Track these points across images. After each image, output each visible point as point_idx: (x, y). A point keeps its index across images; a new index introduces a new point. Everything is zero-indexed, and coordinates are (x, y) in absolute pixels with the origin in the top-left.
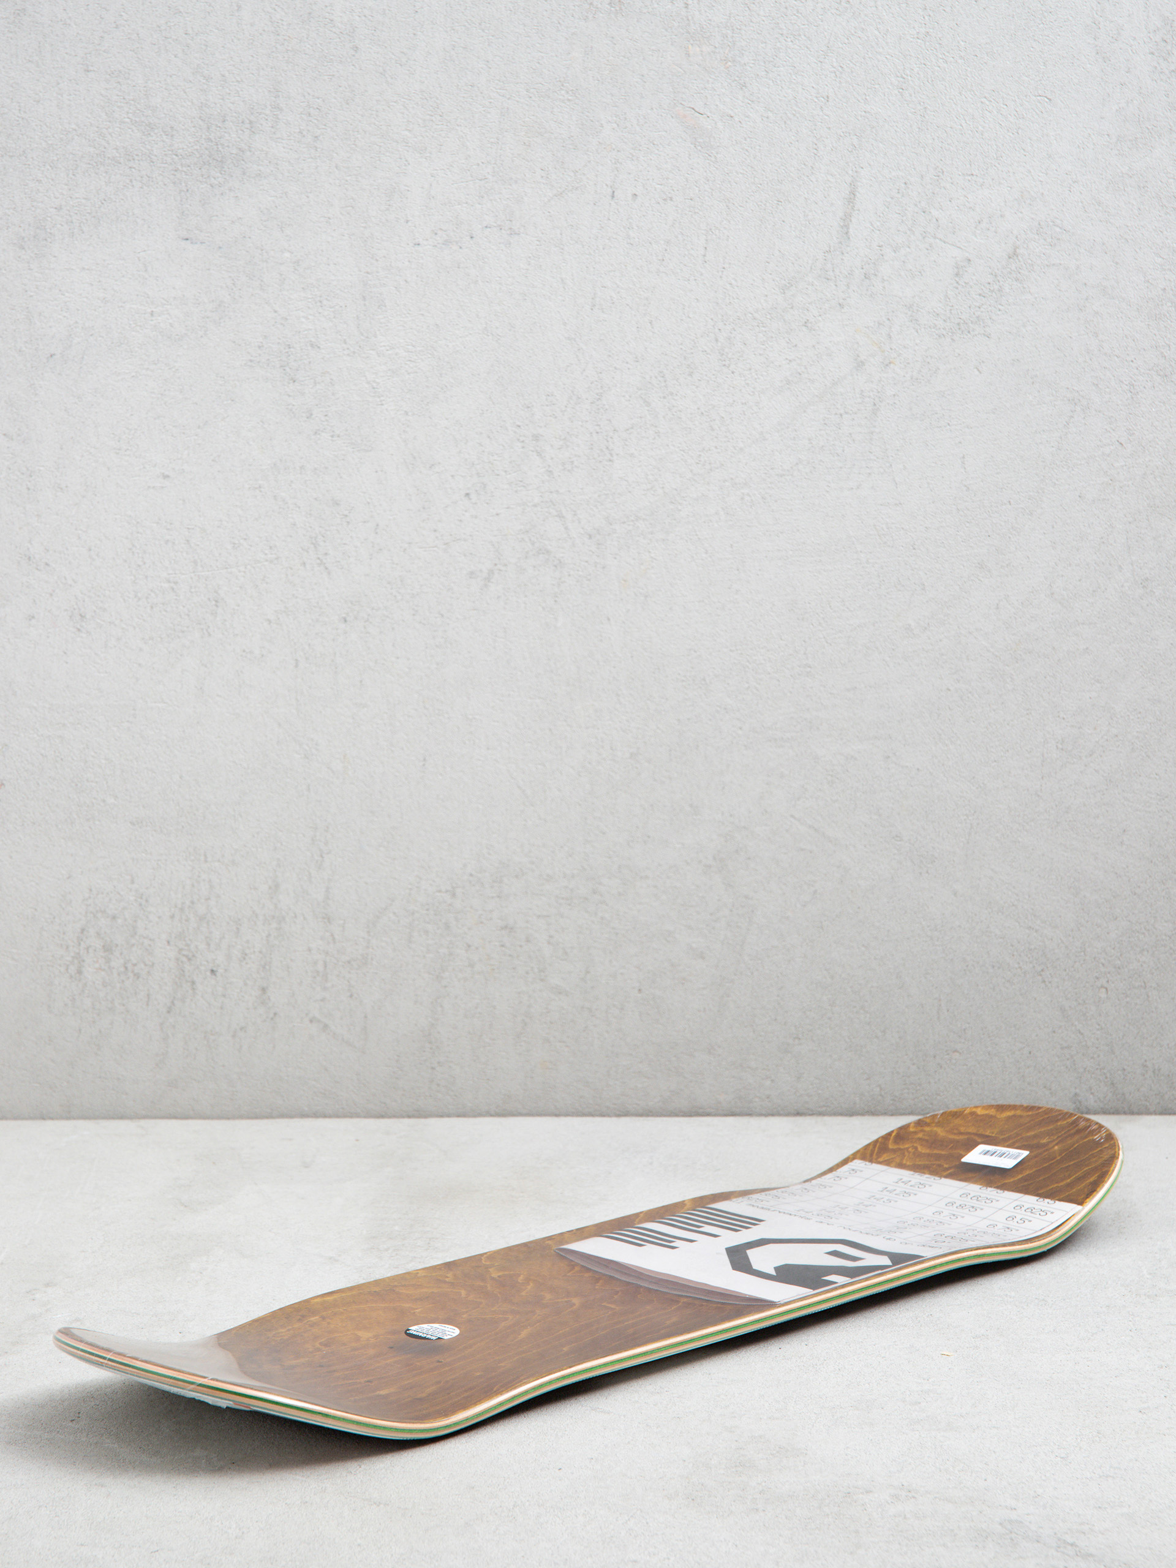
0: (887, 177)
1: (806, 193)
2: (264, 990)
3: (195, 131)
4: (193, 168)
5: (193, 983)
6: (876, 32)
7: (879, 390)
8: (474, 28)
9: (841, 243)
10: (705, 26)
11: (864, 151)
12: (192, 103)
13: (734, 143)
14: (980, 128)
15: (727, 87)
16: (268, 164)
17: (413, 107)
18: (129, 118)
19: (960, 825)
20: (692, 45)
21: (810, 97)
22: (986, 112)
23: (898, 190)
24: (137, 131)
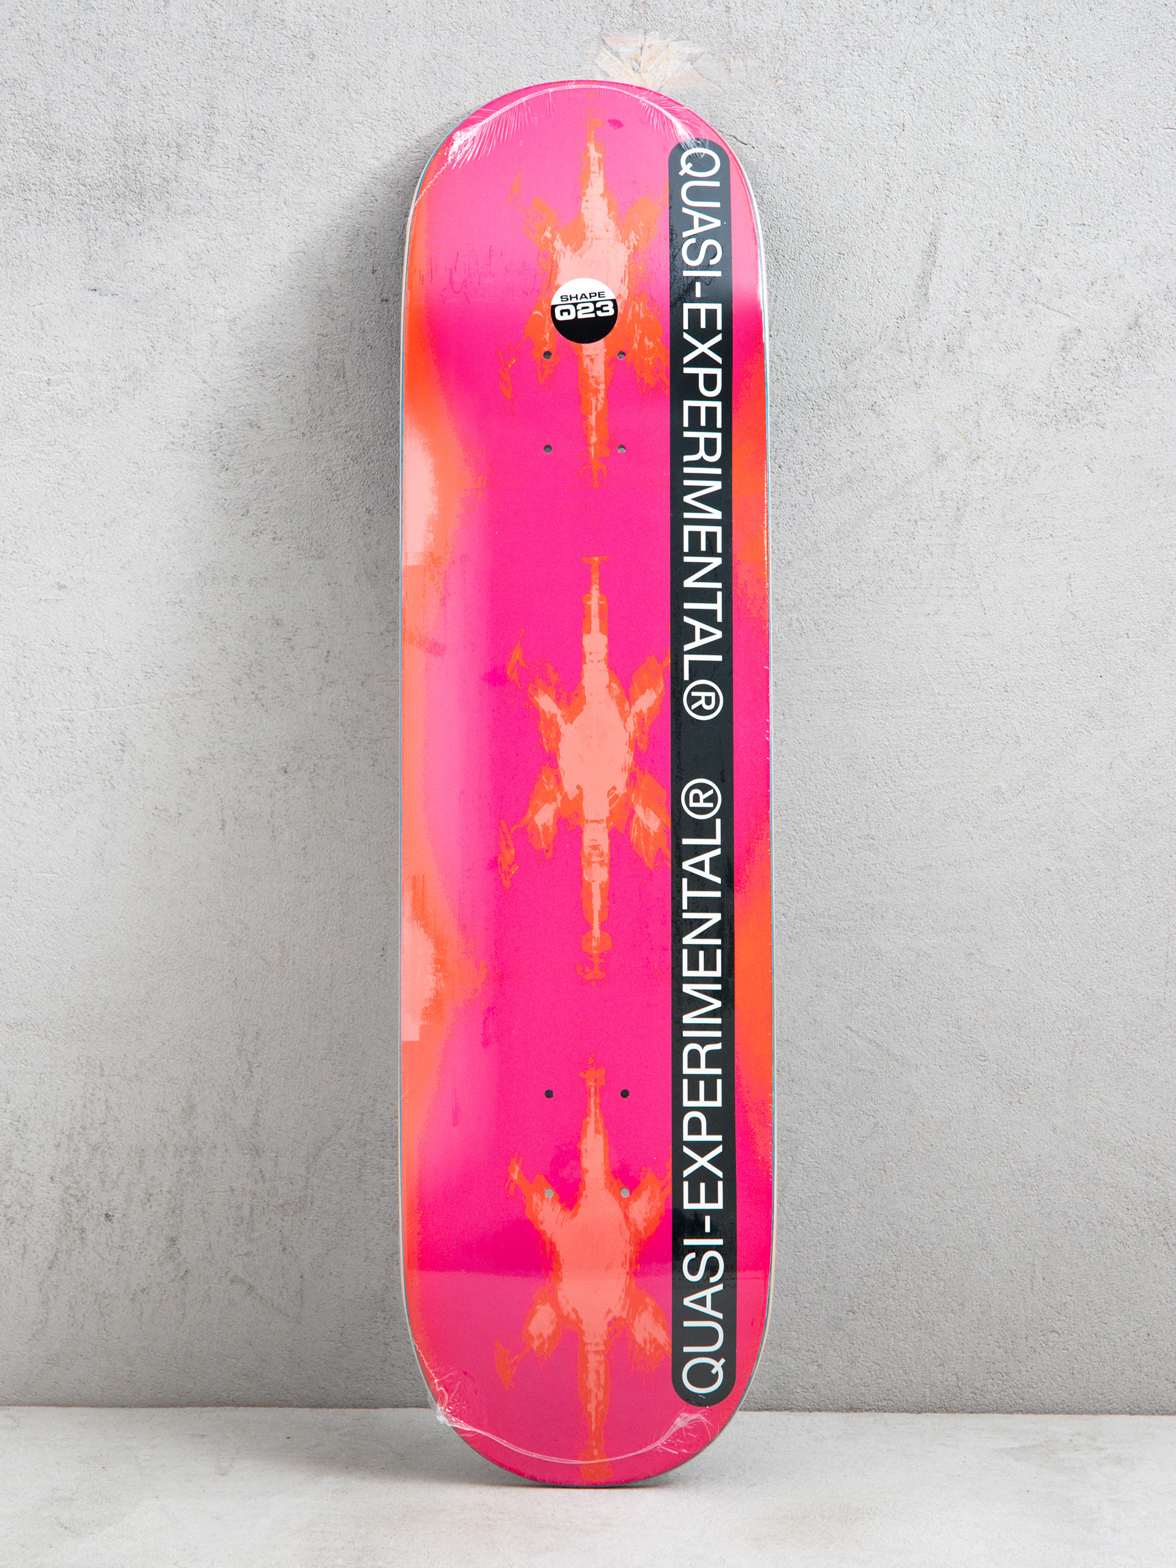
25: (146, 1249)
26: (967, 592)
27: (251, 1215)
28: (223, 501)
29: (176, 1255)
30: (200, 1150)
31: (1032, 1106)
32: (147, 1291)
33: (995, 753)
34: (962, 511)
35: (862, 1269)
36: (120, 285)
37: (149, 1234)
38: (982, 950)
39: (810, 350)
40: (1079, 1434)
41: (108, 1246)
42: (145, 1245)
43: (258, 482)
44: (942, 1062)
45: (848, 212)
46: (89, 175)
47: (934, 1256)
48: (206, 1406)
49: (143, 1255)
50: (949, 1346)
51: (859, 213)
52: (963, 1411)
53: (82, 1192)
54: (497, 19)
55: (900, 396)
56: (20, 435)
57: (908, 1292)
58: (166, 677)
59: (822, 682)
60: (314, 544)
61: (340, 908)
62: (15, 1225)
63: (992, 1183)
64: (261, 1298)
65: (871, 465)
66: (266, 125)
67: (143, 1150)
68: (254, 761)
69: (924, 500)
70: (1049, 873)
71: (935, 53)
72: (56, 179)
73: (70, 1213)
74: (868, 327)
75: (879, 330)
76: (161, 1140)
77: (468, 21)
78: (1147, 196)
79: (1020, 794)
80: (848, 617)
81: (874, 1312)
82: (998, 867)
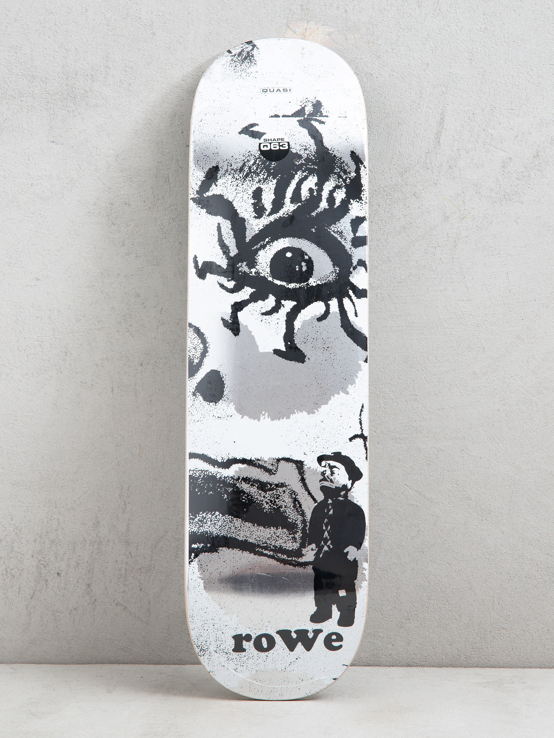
0: (462, 110)
1: (415, 119)
2: (89, 585)
3: (60, 80)
4: (57, 101)
5: (47, 581)
6: (456, 28)
7: (458, 233)
8: (223, 23)
9: (435, 147)
10: (356, 23)
11: (449, 95)
12: (58, 64)
13: (373, 89)
14: (517, 82)
15: (369, 58)
16: (102, 99)
17: (186, 68)
18: (21, 72)
19: (505, 491)
20: (349, 33)
21: (418, 64)
22: (520, 73)
23: (469, 117)
24: (25, 80)
25: (76, 589)
26: (459, 280)
27: (125, 573)
28: (112, 239)
29: (91, 592)
30: (102, 542)
31: (492, 522)
32: (77, 609)
33: (473, 356)
34: (457, 242)
35: (413, 599)
36: (65, 139)
37: (78, 582)
38: (468, 448)
39: (385, 168)
40: (515, 677)
41: (59, 588)
42: (76, 588)
43: (129, 230)
44: (450, 501)
45: (402, 104)
46: (51, 89)
47: (447, 593)
48: (104, 664)
49: (75, 592)
50: (454, 636)
51: (407, 105)
52: (461, 666)
53: (46, 562)
54: (239, 16)
55: (427, 189)
56: (19, 209)
57: (434, 610)
58: (86, 321)
59: (392, 322)
60: (155, 259)
61: (167, 429)
62: (15, 578)
63: (474, 558)
64: (130, 612)
65: (414, 221)
66: (132, 66)
67: (75, 543)
68: (127, 360)
69: (439, 237)
70: (499, 412)
71: (442, 31)
72: (36, 91)
73: (41, 572)
74: (412, 157)
75: (417, 158)
76: (83, 538)
77: (226, 17)
78: (542, 96)
79: (485, 375)
80: (404, 292)
81: (418, 620)
82: (475, 409)
